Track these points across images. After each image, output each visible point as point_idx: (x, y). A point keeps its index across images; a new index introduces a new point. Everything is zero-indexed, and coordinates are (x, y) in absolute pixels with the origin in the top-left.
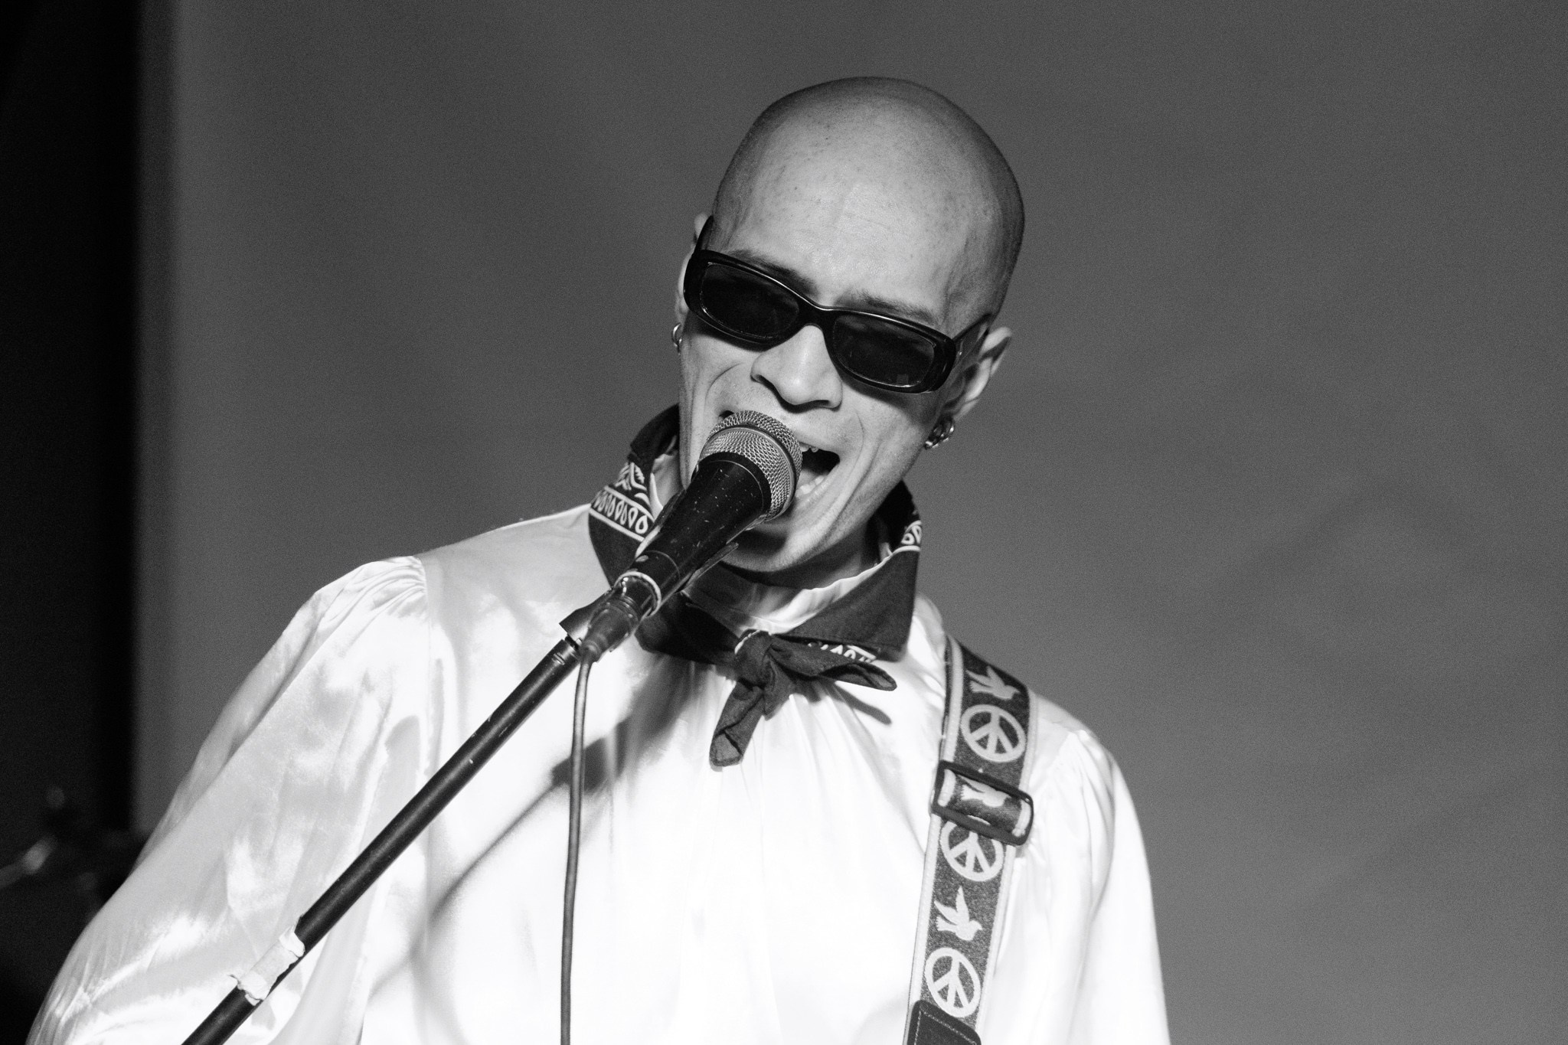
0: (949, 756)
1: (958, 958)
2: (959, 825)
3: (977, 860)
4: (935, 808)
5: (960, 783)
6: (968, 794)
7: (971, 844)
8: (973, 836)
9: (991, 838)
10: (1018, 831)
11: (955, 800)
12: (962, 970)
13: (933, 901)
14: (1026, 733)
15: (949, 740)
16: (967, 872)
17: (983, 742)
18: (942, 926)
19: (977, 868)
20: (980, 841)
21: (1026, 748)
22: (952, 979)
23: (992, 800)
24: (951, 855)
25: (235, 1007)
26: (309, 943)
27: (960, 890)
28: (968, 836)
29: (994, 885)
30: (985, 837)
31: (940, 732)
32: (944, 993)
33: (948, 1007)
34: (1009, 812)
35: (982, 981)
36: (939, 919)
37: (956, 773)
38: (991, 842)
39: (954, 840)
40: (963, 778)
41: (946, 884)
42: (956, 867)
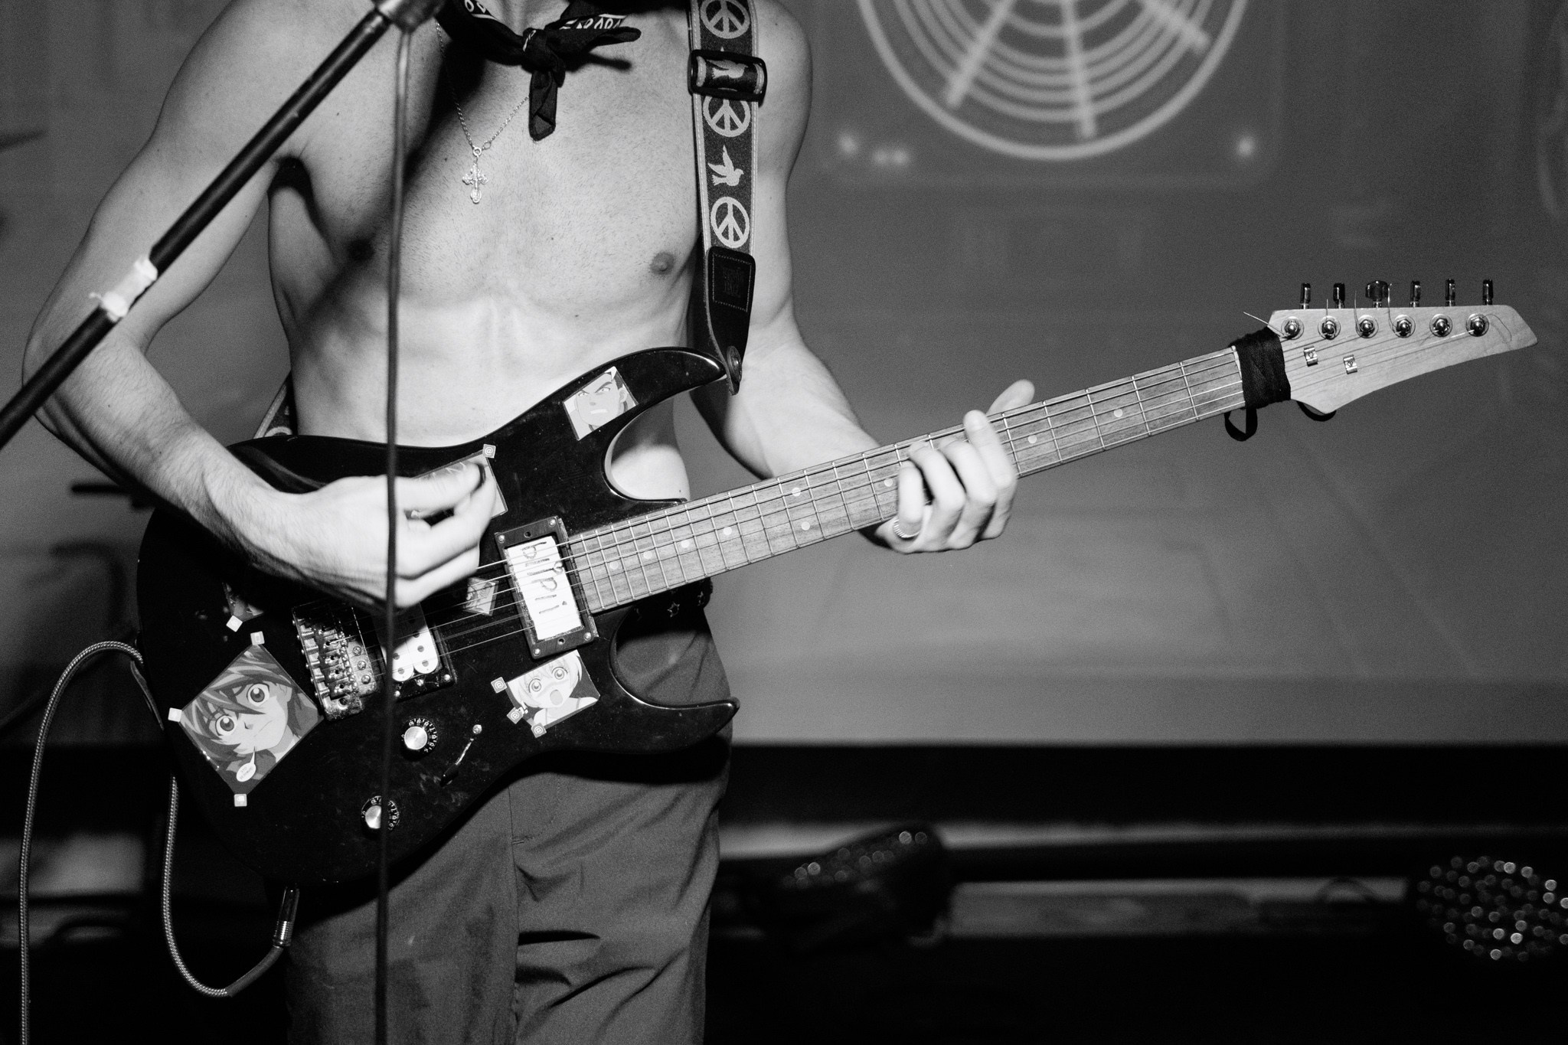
0: (697, 46)
1: (731, 202)
2: (714, 97)
3: (731, 119)
4: (693, 88)
5: (710, 66)
6: (717, 73)
7: (726, 110)
8: (726, 102)
9: (739, 100)
10: (757, 91)
11: (709, 78)
12: (735, 209)
13: (706, 163)
14: (748, 10)
15: (695, 30)
16: (727, 132)
17: (719, 26)
18: (717, 181)
19: (734, 126)
20: (732, 105)
21: (751, 22)
22: (730, 220)
23: (735, 73)
24: (712, 123)
25: (99, 322)
26: (162, 267)
27: (724, 148)
28: (722, 103)
29: (748, 135)
30: (734, 101)
31: (687, 27)
32: (725, 234)
33: (731, 244)
34: (749, 77)
35: (749, 214)
36: (714, 176)
37: (705, 58)
38: (740, 104)
39: (713, 111)
40: (711, 61)
41: (714, 146)
42: (718, 130)
